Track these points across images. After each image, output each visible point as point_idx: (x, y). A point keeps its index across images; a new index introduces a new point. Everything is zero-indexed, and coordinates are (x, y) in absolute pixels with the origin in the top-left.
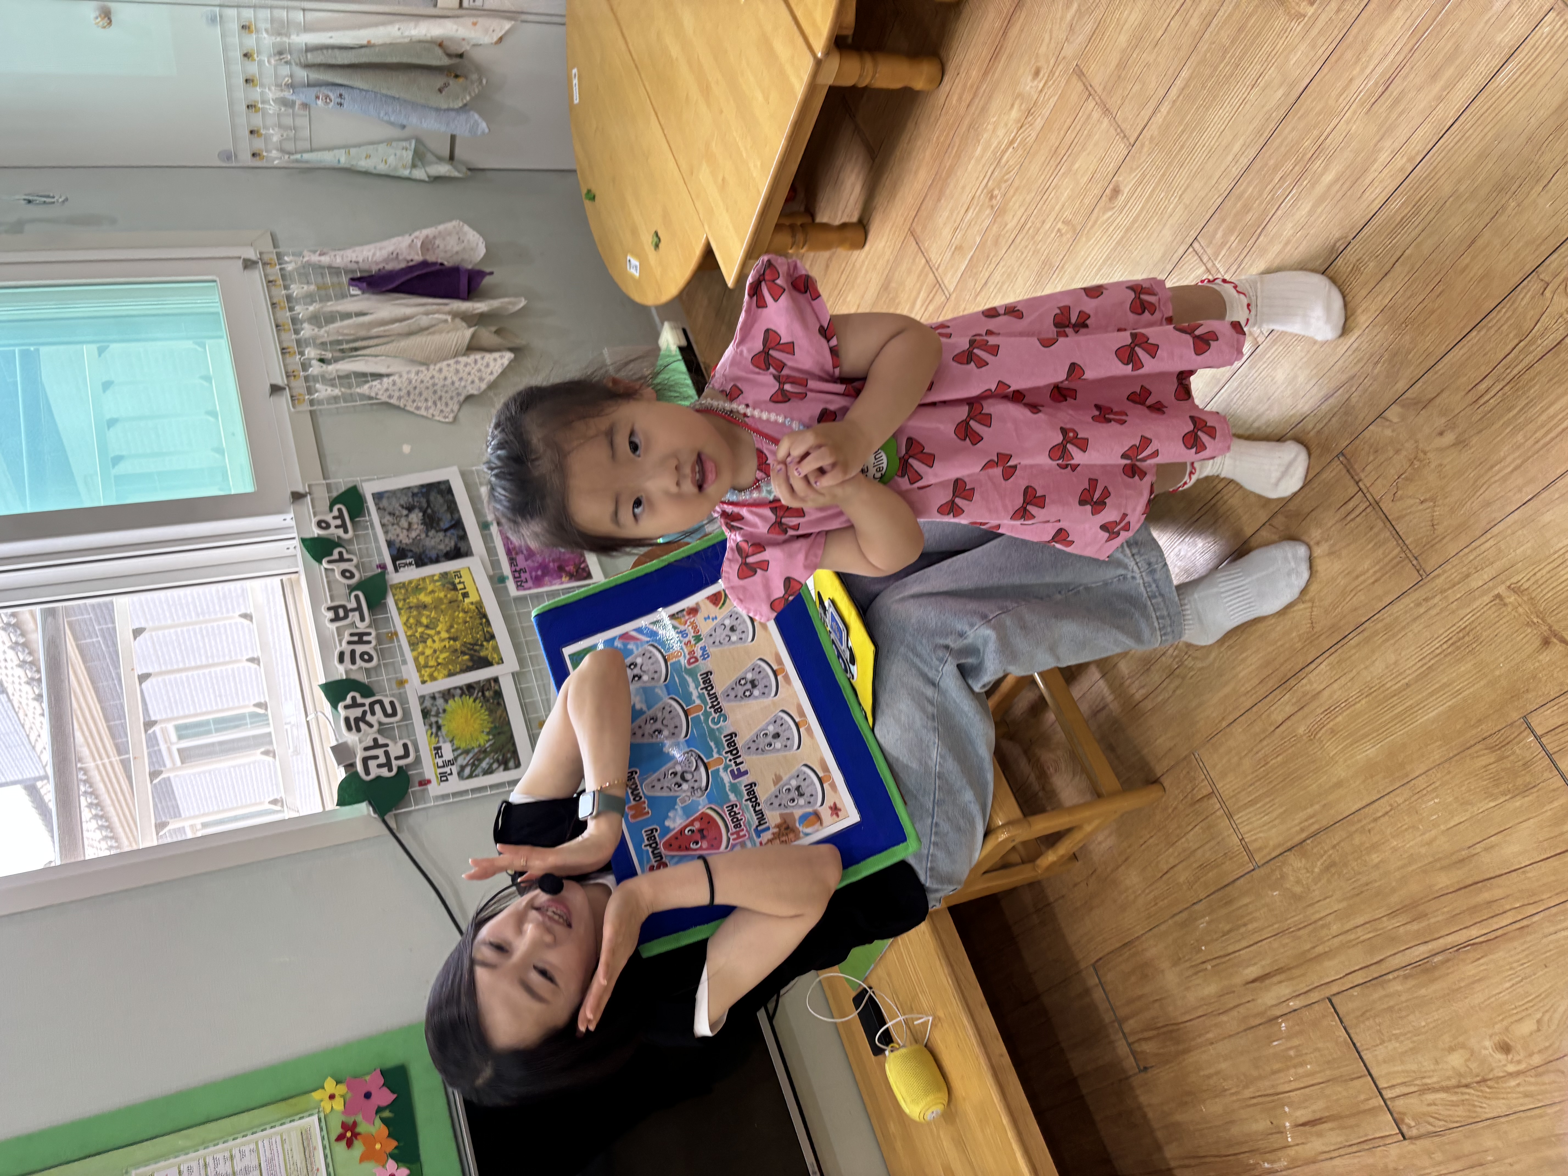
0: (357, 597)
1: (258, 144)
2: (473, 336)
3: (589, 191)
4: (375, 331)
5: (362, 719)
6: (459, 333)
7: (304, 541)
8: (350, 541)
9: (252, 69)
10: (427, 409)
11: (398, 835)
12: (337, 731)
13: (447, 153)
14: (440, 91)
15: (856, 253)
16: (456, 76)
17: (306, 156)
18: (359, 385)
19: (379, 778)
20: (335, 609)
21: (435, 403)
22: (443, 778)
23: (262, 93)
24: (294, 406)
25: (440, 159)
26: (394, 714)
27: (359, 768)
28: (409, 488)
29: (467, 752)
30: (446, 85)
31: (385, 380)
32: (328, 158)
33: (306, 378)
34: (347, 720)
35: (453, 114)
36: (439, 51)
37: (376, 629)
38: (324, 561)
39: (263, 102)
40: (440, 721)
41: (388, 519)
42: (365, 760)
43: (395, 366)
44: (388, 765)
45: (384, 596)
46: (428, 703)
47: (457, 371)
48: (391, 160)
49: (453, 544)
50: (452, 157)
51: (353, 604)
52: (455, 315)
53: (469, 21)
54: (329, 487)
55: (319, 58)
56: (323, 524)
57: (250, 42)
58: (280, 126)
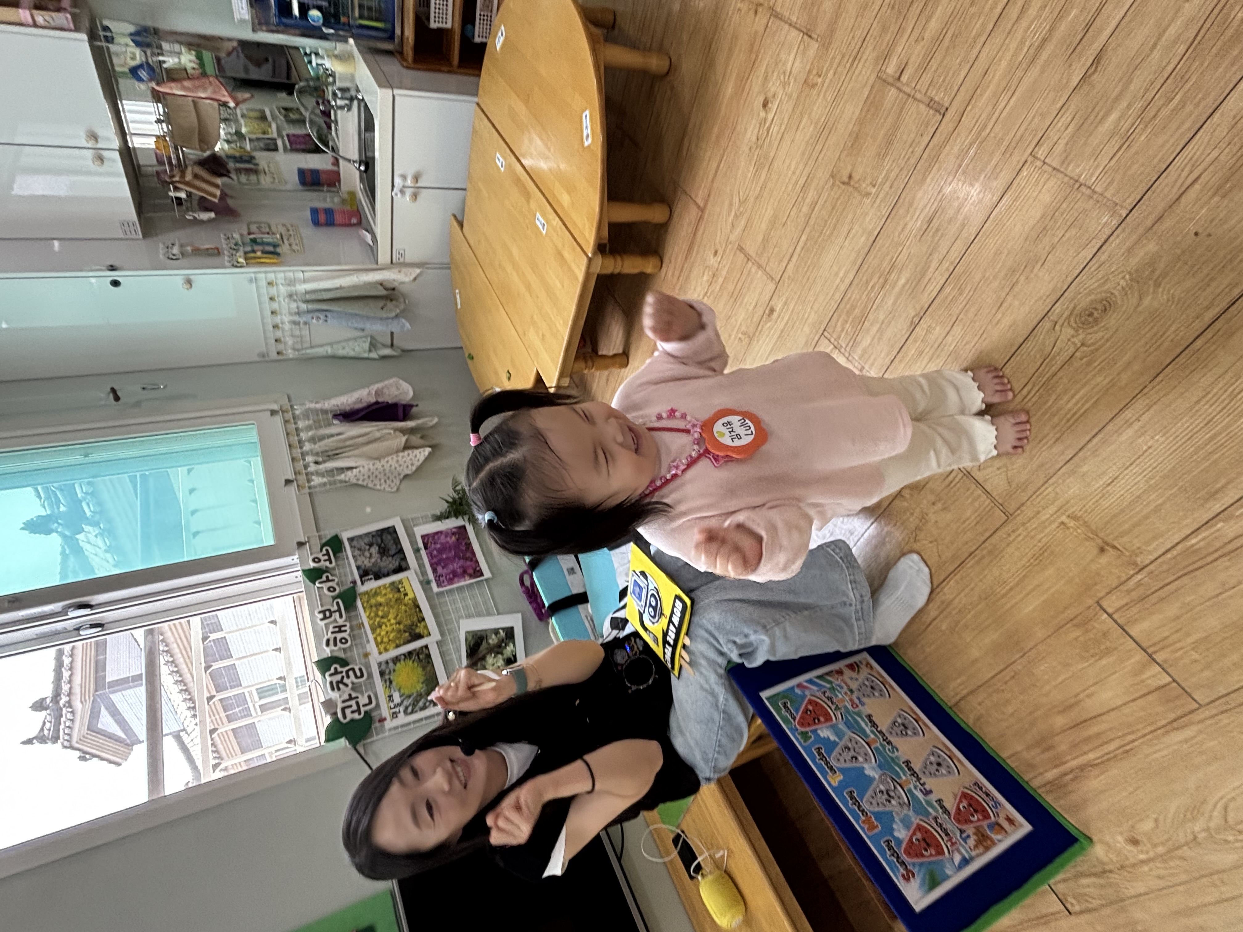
0: (338, 603)
1: (281, 347)
2: (407, 440)
3: (470, 355)
4: (348, 443)
5: (341, 681)
6: (398, 440)
7: (304, 571)
8: (334, 569)
9: (275, 306)
10: (381, 485)
11: (366, 758)
12: (325, 692)
13: (389, 342)
14: (382, 308)
15: (623, 370)
16: (391, 300)
17: (308, 351)
18: (338, 474)
19: (352, 720)
20: (323, 612)
21: (385, 481)
22: (395, 715)
23: (281, 319)
24: (299, 490)
25: (385, 346)
26: (362, 676)
27: (340, 715)
28: (369, 533)
29: (409, 697)
30: (385, 305)
31: (354, 470)
32: (320, 351)
33: (307, 474)
34: (331, 683)
35: (390, 321)
36: (380, 288)
37: (350, 622)
38: (317, 583)
39: (282, 323)
40: (392, 678)
41: (357, 553)
42: (343, 710)
43: (361, 462)
44: (358, 711)
45: (355, 600)
46: (383, 667)
47: (398, 461)
48: (357, 349)
49: (397, 563)
50: (392, 345)
51: (336, 608)
52: (395, 430)
53: (396, 270)
54: (320, 537)
55: (313, 297)
56: (316, 560)
57: (273, 291)
58: (292, 336)
